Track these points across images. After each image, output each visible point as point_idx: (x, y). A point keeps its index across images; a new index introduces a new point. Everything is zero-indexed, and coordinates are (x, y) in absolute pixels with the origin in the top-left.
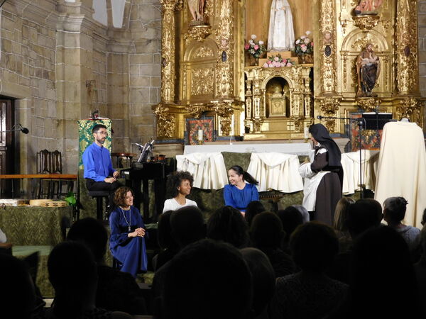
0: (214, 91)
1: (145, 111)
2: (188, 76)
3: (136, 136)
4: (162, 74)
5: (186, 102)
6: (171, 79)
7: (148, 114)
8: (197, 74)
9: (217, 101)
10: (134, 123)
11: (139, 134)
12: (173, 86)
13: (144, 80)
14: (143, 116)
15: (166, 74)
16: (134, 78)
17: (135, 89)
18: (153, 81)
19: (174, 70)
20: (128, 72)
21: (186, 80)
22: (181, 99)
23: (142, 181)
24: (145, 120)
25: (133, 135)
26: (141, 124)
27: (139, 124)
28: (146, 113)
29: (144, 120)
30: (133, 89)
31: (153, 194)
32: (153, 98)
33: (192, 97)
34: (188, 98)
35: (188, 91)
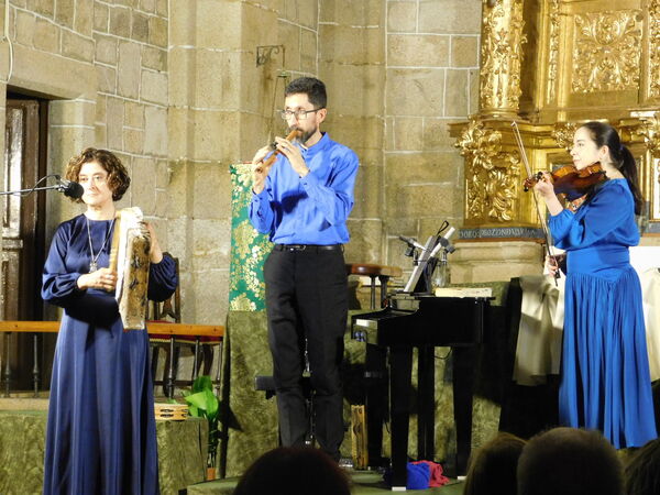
0: (641, 82)
1: (429, 140)
2: (564, 35)
3: (401, 215)
4: (485, 30)
5: (555, 112)
6: (510, 43)
7: (438, 150)
8: (591, 30)
9: (651, 114)
10: (396, 175)
11: (410, 210)
12: (517, 64)
13: (430, 47)
14: (423, 155)
15: (497, 29)
16: (399, 40)
17: (402, 73)
18: (456, 50)
19: (520, 16)
20: (380, 22)
21: (556, 49)
22: (539, 104)
23: (415, 350)
24: (429, 167)
25: (392, 210)
26: (418, 178)
27: (409, 180)
28: (433, 145)
29: (427, 166)
30: (397, 72)
31: (450, 391)
32: (456, 102)
33: (574, 98)
34: (562, 101)
35: (563, 80)
